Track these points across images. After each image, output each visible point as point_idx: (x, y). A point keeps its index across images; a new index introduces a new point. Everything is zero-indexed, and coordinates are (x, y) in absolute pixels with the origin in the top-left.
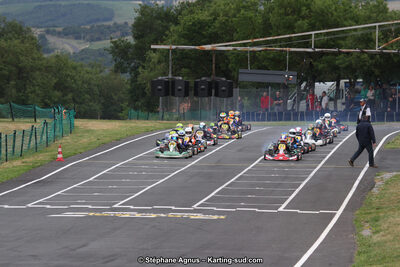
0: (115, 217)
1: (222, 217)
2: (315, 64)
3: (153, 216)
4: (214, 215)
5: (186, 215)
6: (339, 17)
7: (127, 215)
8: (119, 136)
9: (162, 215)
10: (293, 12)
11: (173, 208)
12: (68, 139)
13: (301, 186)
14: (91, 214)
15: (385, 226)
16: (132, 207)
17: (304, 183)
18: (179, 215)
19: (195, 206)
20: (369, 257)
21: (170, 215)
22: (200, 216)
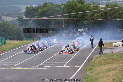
0: (14, 69)
1: (46, 69)
2: (78, 23)
3: (26, 68)
4: (44, 68)
5: (35, 68)
6: (85, 9)
7: (18, 68)
8: (19, 45)
9: (29, 68)
10: (71, 8)
11: (32, 66)
12: (3, 46)
13: (71, 59)
14: (7, 68)
15: (94, 71)
16: (20, 66)
17: (72, 58)
18: (33, 68)
19: (39, 66)
20: (88, 80)
21: (31, 68)
22: (40, 68)
